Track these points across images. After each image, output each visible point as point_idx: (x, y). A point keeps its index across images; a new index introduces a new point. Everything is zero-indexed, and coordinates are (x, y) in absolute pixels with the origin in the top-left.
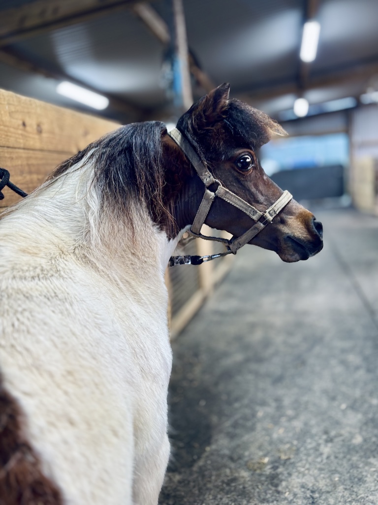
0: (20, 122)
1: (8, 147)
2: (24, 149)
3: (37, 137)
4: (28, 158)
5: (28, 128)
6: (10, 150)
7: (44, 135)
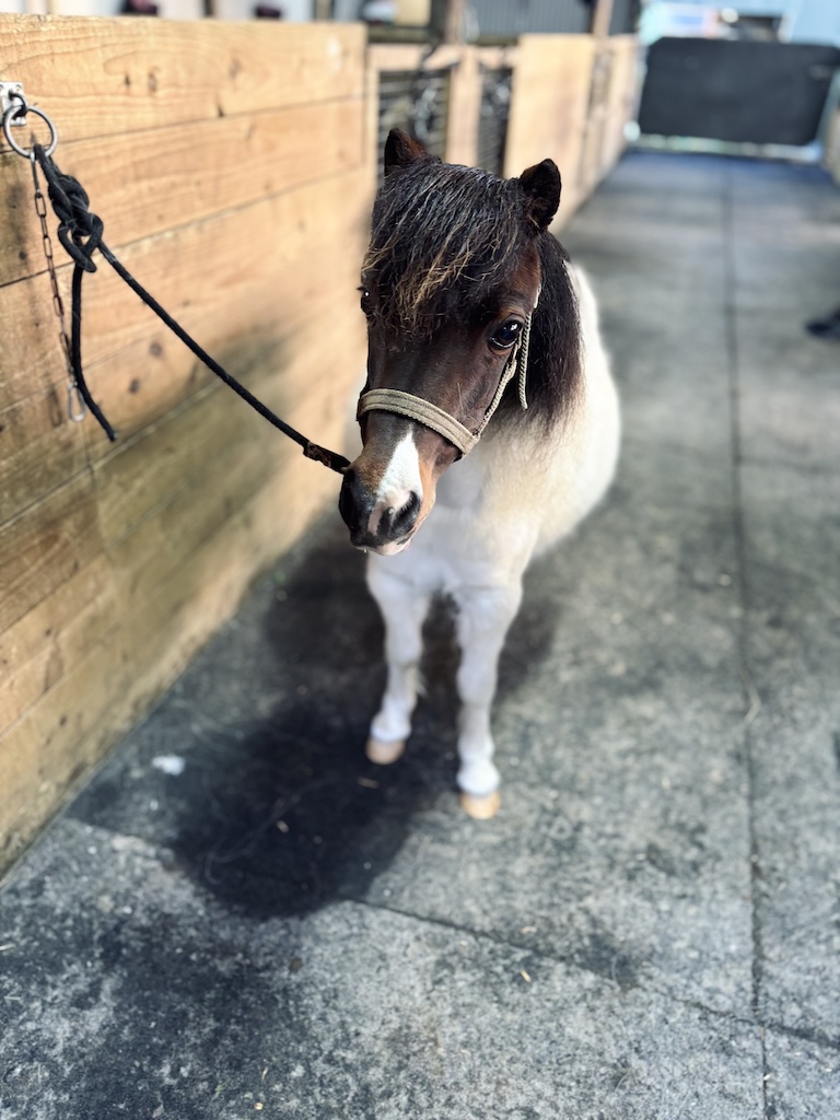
0: (121, 78)
1: (102, 136)
2: (129, 132)
3: (147, 100)
4: (134, 150)
5: (134, 88)
6: (105, 141)
7: (161, 93)
